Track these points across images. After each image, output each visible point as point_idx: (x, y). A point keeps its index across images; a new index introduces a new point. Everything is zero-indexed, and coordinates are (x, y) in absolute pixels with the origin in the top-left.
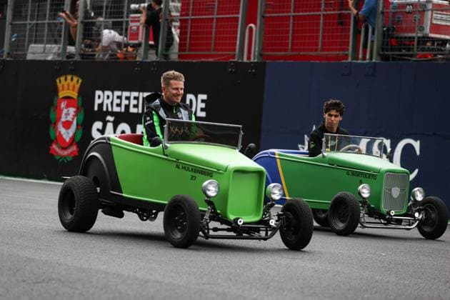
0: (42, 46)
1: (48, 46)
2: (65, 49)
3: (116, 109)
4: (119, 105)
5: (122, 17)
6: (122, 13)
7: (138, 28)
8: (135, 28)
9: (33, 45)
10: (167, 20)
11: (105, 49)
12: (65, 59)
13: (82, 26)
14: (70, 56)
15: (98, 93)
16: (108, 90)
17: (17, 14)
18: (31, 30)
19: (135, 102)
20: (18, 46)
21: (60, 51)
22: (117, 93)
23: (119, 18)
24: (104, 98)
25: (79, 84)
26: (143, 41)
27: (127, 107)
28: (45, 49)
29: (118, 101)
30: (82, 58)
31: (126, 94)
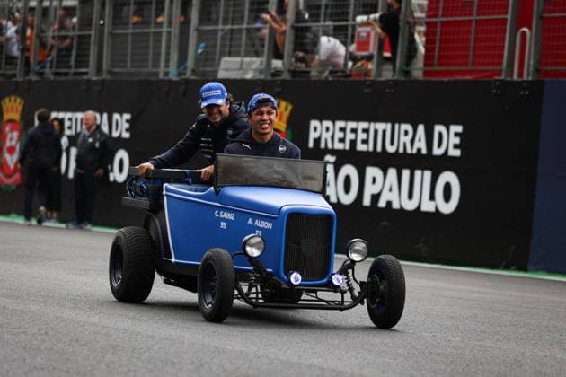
0: (238, 59)
1: (247, 60)
2: (269, 63)
3: (339, 146)
4: (342, 140)
5: (347, 20)
6: (348, 13)
7: (369, 34)
8: (364, 34)
9: (226, 59)
10: (408, 23)
11: (323, 64)
12: (269, 78)
13: (293, 32)
14: (277, 73)
15: (314, 123)
16: (327, 119)
17: (206, 17)
18: (223, 38)
19: (364, 136)
20: (206, 59)
21: (263, 67)
22: (340, 124)
23: (343, 20)
24: (322, 131)
25: (288, 111)
26: (375, 53)
27: (353, 143)
28: (242, 63)
29: (341, 135)
30: (293, 76)
31: (351, 125)
